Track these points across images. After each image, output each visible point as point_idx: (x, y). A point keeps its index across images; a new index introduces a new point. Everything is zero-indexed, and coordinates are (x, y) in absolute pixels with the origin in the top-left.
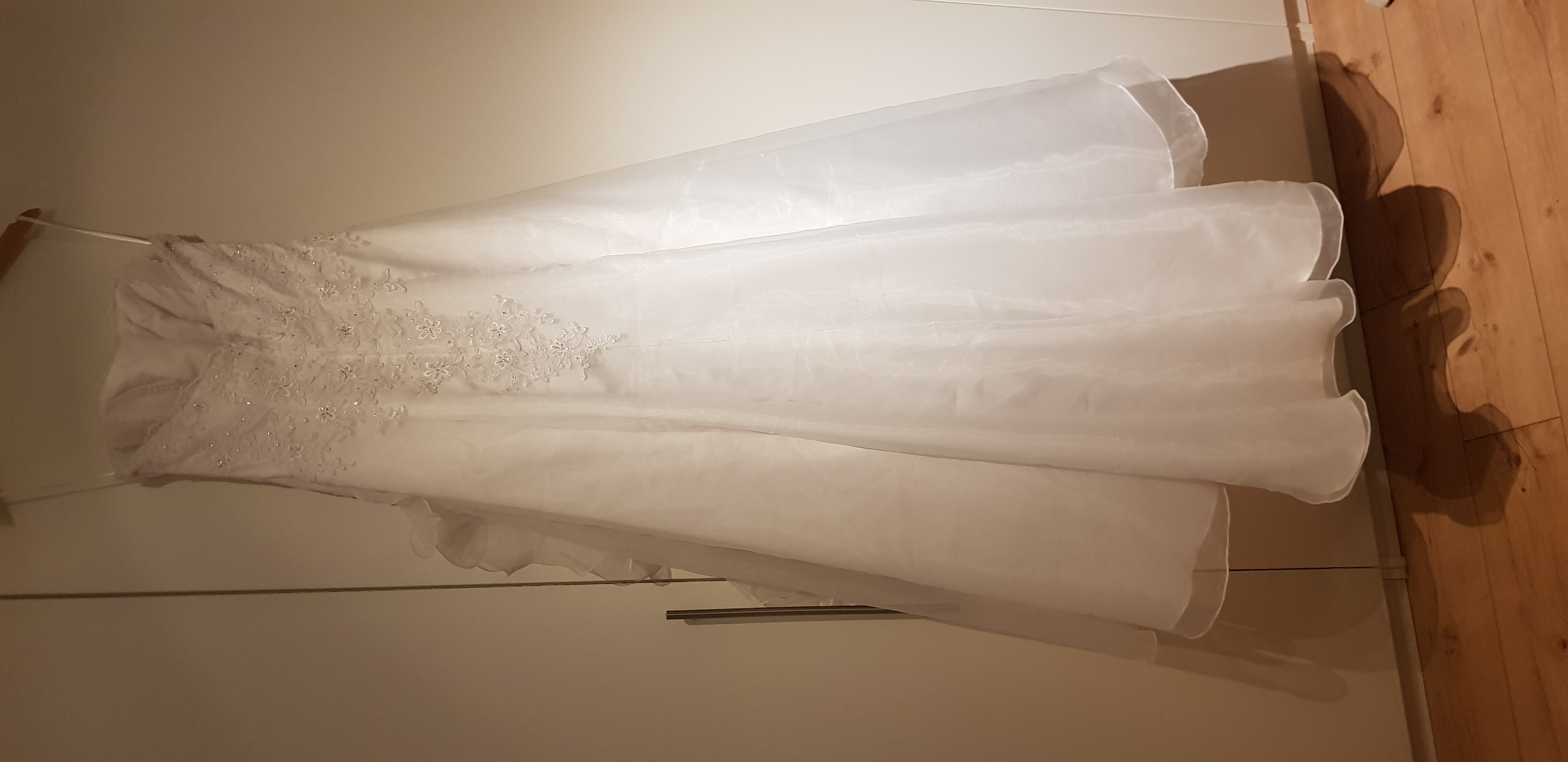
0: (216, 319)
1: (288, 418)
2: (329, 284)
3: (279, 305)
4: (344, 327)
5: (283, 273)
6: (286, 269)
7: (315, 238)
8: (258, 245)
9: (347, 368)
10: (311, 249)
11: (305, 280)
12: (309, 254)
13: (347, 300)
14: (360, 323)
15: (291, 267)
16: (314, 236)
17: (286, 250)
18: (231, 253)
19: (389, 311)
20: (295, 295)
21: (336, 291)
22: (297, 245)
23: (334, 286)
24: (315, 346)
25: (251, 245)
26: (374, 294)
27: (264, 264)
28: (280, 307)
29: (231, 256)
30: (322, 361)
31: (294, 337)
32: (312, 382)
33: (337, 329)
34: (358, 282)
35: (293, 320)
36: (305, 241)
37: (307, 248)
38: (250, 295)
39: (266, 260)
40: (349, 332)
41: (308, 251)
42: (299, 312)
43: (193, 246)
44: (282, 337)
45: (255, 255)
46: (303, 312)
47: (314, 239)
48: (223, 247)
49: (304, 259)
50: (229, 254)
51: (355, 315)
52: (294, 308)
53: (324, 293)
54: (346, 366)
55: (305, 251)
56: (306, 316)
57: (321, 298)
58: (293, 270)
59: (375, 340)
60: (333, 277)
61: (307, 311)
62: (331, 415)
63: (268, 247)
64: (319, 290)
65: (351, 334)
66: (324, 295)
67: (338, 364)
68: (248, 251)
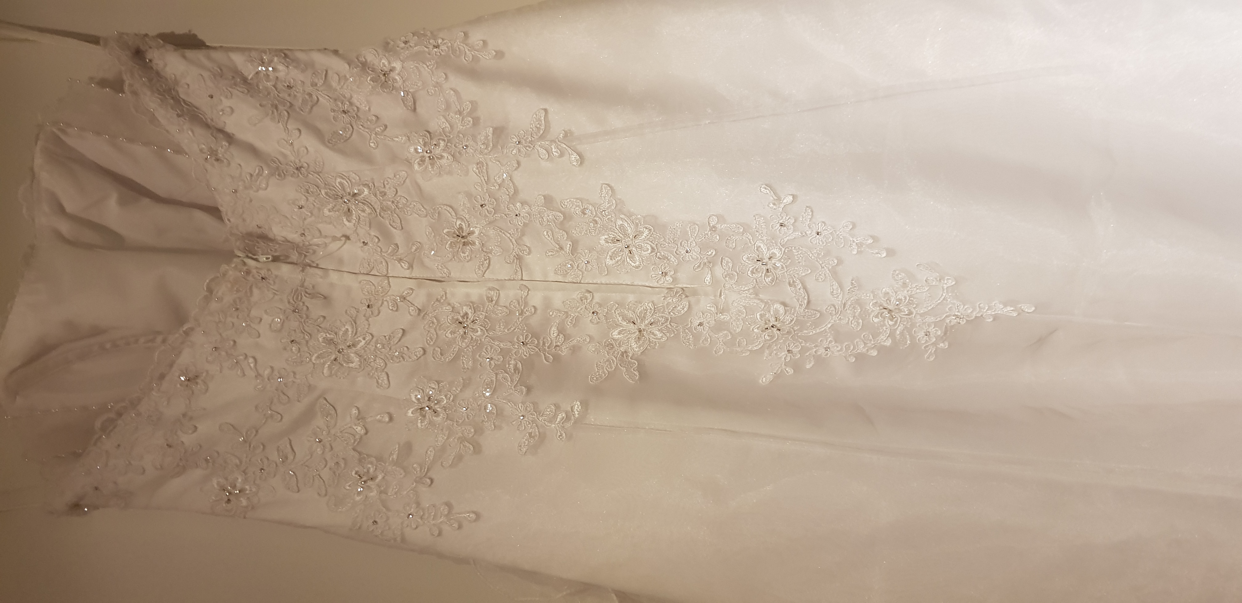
0: (225, 203)
1: (354, 411)
2: (431, 139)
3: (339, 180)
4: (461, 228)
5: (344, 112)
6: (351, 104)
7: (406, 42)
8: (301, 56)
9: (466, 314)
10: (397, 65)
11: (386, 127)
12: (392, 75)
13: (467, 173)
14: (490, 223)
15: (359, 100)
16: (403, 38)
17: (349, 64)
18: (249, 71)
19: (548, 200)
20: (368, 159)
21: (445, 155)
22: (370, 57)
23: (442, 144)
24: (406, 266)
25: (286, 56)
26: (519, 163)
27: (310, 95)
28: (340, 183)
29: (250, 77)
30: (419, 298)
31: (366, 247)
32: (400, 340)
33: (448, 234)
34: (487, 137)
35: (364, 211)
36: (387, 47)
37: (389, 63)
38: (285, 156)
39: (314, 85)
40: (470, 239)
41: (392, 70)
42: (376, 196)
43: (184, 57)
44: (344, 244)
45: (294, 75)
46: (384, 194)
47: (403, 45)
48: (238, 59)
49: (384, 85)
50: (246, 74)
51: (482, 206)
52: (366, 185)
53: (423, 156)
54: (465, 309)
55: (385, 69)
56: (390, 203)
57: (416, 167)
58: (364, 107)
59: (519, 258)
60: (437, 123)
61: (390, 194)
62: (435, 412)
63: (320, 59)
64: (412, 150)
65: (474, 244)
66: (423, 160)
67: (449, 304)
68: (281, 67)
